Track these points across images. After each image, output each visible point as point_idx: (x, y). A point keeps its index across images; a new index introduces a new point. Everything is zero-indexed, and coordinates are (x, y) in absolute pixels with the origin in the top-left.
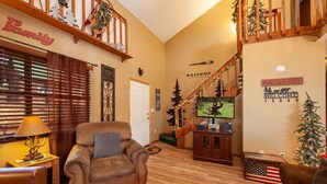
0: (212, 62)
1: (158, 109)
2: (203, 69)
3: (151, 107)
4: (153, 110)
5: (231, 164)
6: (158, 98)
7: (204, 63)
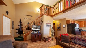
0: (32, 16)
1: (13, 29)
2: (29, 17)
3: (11, 28)
4: (12, 29)
5: (41, 41)
6: (13, 24)
7: (30, 16)
